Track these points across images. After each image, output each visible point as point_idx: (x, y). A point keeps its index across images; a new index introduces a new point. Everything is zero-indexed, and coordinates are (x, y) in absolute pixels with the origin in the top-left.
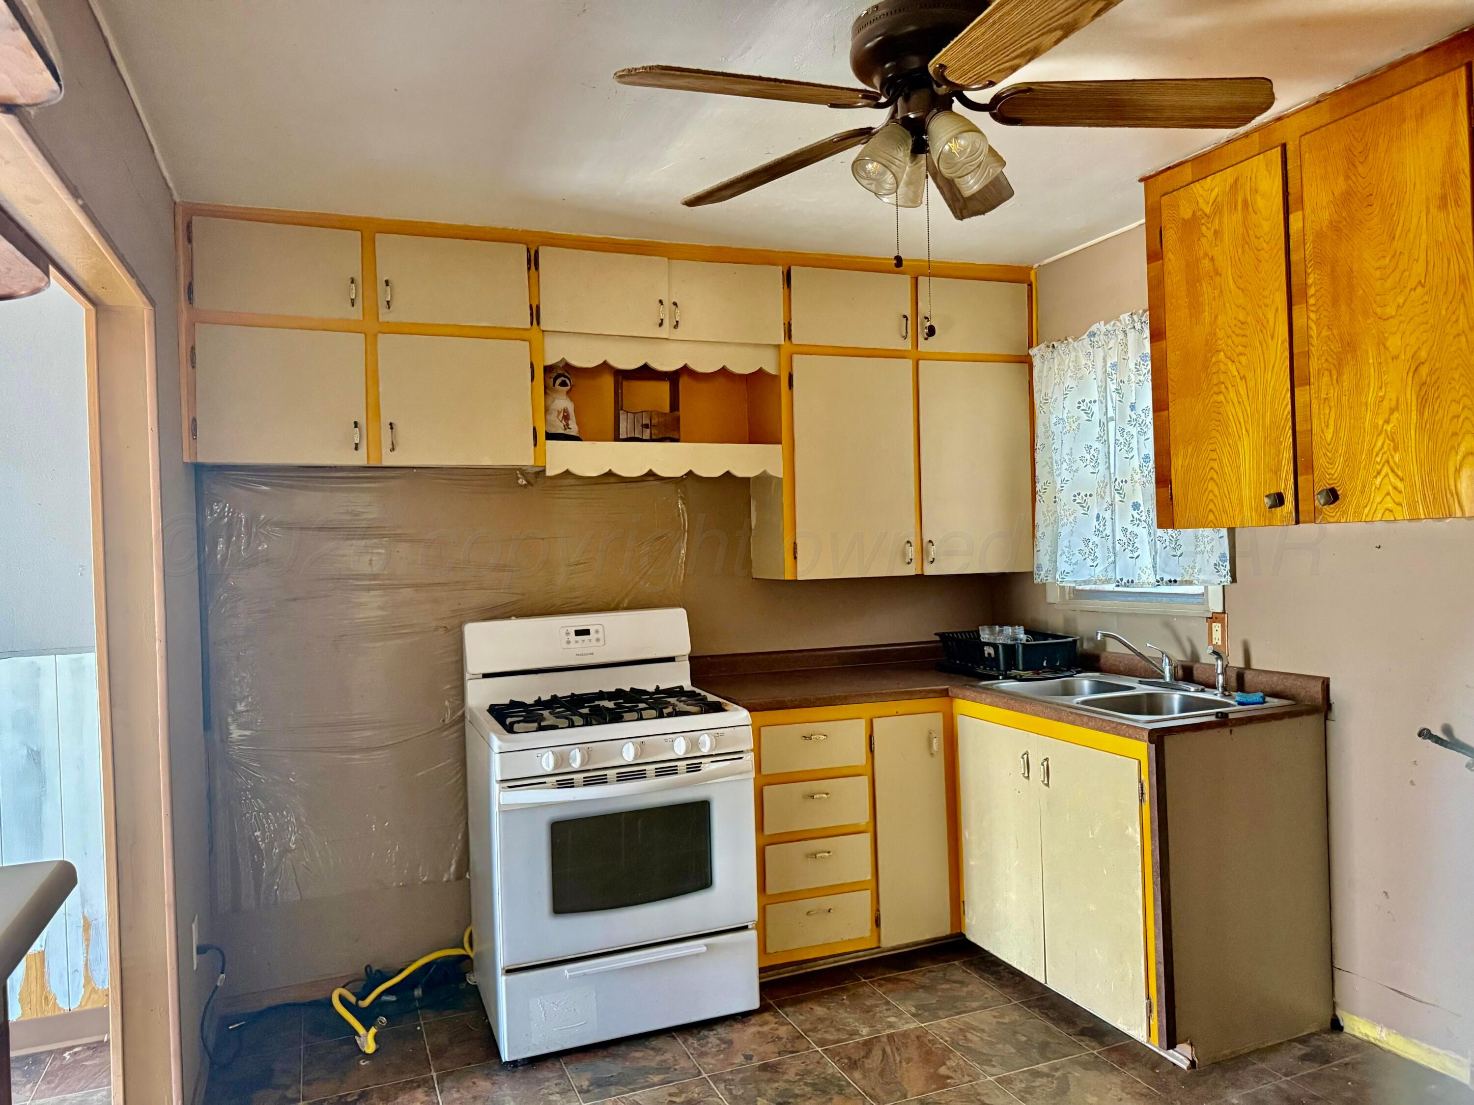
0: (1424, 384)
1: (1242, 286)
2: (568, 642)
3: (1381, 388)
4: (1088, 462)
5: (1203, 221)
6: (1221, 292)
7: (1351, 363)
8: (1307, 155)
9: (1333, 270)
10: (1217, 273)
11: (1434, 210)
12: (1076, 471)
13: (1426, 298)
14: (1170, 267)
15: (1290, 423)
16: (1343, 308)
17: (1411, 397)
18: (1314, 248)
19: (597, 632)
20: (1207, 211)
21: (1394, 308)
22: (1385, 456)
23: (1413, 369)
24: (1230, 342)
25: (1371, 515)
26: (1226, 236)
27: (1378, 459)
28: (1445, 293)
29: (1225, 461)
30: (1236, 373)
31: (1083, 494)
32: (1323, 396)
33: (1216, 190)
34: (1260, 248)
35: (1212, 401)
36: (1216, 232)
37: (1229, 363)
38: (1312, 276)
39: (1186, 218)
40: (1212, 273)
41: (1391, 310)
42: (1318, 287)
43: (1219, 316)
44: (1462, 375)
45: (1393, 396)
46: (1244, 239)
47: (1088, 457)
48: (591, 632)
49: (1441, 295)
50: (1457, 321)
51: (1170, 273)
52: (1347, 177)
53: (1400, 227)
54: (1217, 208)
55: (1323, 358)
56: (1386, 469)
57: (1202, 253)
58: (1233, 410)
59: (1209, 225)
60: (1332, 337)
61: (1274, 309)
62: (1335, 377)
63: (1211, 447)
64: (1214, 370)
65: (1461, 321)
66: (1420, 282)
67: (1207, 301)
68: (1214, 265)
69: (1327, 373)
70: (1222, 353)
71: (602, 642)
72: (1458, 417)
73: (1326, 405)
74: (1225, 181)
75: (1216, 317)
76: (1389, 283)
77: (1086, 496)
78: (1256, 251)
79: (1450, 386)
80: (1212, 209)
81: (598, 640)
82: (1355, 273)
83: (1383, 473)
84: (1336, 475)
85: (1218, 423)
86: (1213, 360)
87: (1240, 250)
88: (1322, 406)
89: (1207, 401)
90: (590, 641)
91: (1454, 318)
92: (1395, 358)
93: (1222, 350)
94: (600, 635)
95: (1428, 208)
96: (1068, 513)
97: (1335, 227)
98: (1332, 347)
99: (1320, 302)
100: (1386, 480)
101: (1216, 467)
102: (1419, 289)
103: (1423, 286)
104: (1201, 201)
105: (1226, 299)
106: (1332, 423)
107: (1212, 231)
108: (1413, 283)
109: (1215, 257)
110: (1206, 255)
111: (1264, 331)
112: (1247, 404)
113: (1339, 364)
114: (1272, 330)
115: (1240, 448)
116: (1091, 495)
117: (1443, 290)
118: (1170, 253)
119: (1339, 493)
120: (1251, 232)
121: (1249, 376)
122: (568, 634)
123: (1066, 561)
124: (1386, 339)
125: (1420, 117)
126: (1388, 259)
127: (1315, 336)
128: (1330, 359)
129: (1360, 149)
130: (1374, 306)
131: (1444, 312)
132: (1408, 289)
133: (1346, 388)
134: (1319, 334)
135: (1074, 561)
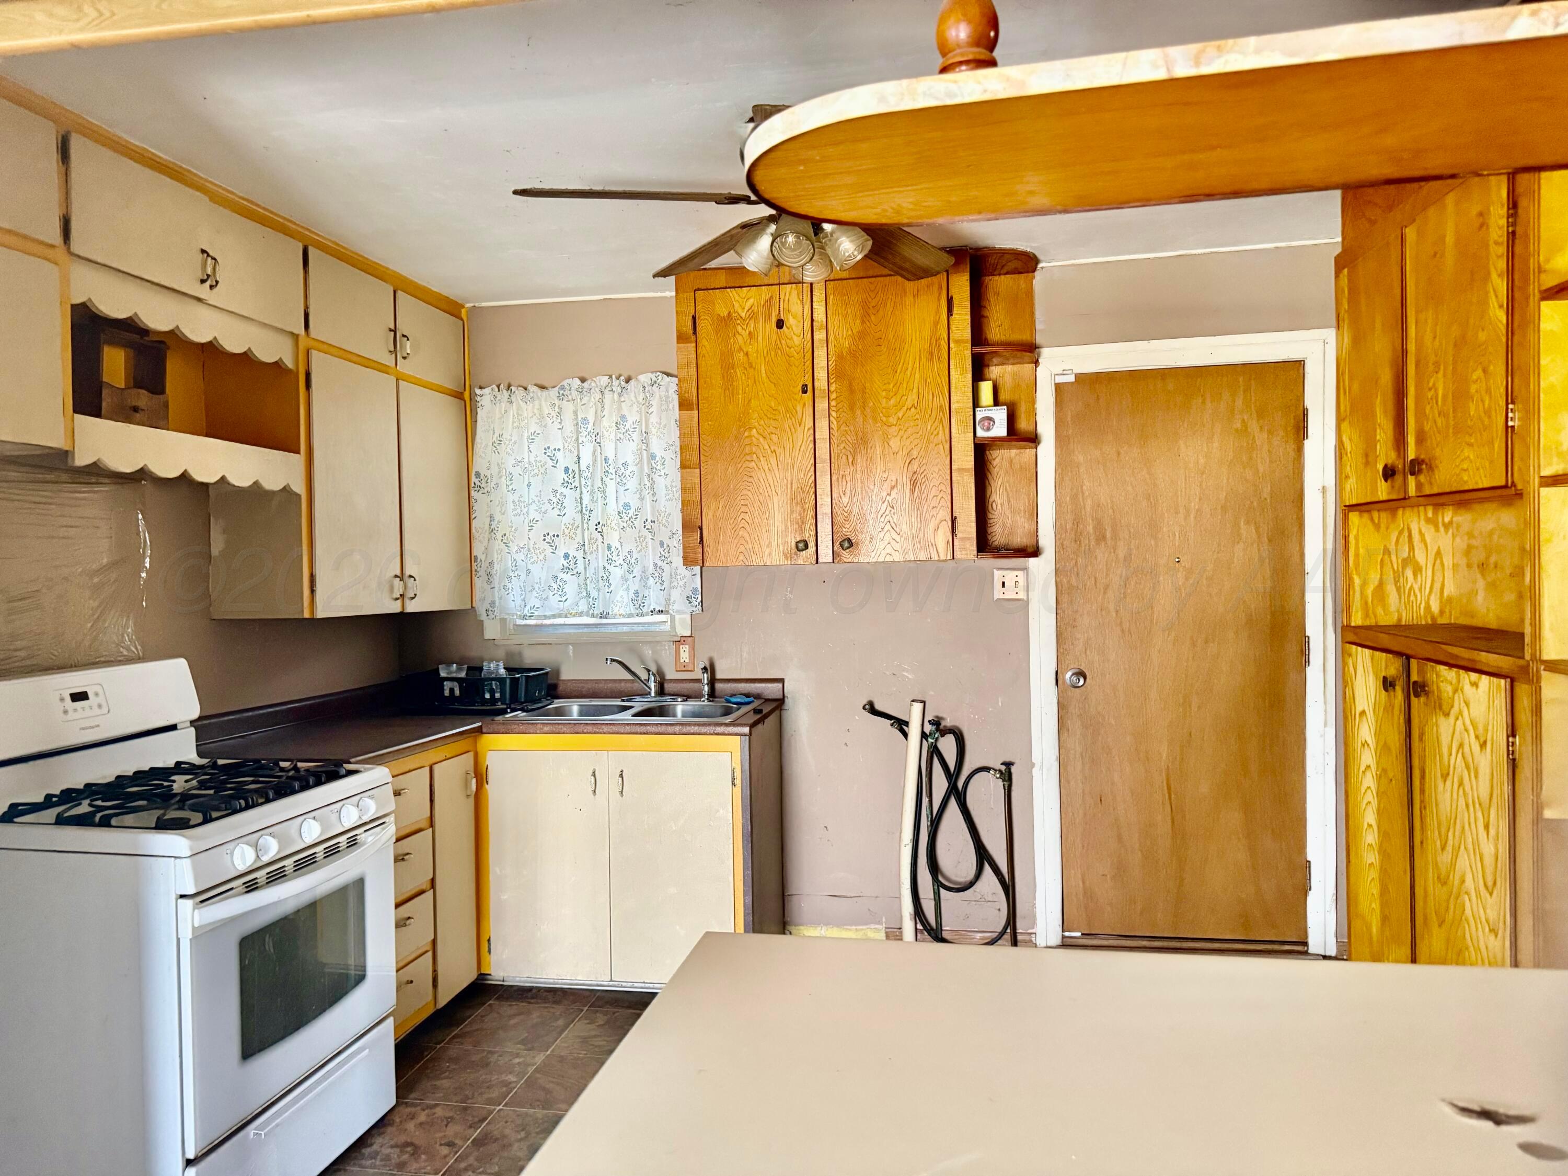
0: (915, 473)
1: (774, 381)
2: (66, 712)
3: (885, 471)
4: (555, 505)
5: (738, 322)
6: (755, 382)
7: (863, 452)
8: (832, 297)
9: (851, 385)
10: (751, 366)
11: (924, 360)
12: (545, 512)
13: (917, 416)
14: (705, 352)
15: (813, 489)
16: (858, 412)
17: (905, 479)
18: (836, 365)
19: (97, 694)
20: (743, 315)
21: (896, 418)
22: (887, 517)
23: (908, 461)
24: (762, 422)
25: (876, 557)
26: (760, 338)
27: (882, 519)
28: (930, 416)
29: (756, 514)
30: (768, 447)
31: (551, 534)
32: (842, 473)
33: (751, 301)
34: (790, 355)
35: (744, 465)
36: (750, 333)
37: (761, 439)
38: (834, 385)
39: (722, 315)
40: (747, 366)
41: (893, 420)
42: (838, 395)
43: (753, 401)
44: (940, 470)
45: (894, 479)
46: (777, 344)
47: (555, 500)
48: (90, 695)
49: (928, 416)
50: (938, 433)
51: (704, 356)
52: (863, 322)
53: (900, 366)
54: (753, 316)
55: (843, 445)
56: (888, 527)
57: (736, 347)
58: (764, 475)
59: (745, 327)
60: (849, 432)
61: (802, 405)
62: (850, 460)
63: (742, 502)
64: (747, 441)
65: (940, 435)
66: (913, 405)
67: (741, 387)
68: (748, 359)
69: (844, 457)
70: (755, 430)
71: (105, 710)
72: (937, 496)
73: (844, 479)
74: (760, 295)
75: (750, 401)
76: (892, 402)
77: (554, 536)
78: (787, 358)
79: (932, 476)
80: (748, 314)
81: (100, 706)
82: (868, 391)
83: (886, 529)
84: (850, 529)
85: (749, 484)
86: (746, 434)
87: (773, 353)
88: (840, 480)
89: (740, 466)
90: (91, 708)
91: (935, 433)
92: (896, 453)
93: (755, 428)
94: (101, 699)
95: (920, 357)
96: (538, 551)
97: (853, 354)
98: (849, 439)
99: (840, 405)
100: (888, 534)
101: (747, 518)
102: (913, 409)
103: (916, 408)
104: (736, 305)
105: (759, 388)
106: (848, 492)
107: (747, 332)
108: (909, 404)
109: (749, 353)
110: (741, 349)
111: (793, 419)
112: (776, 472)
113: (854, 452)
114: (800, 419)
115: (769, 504)
116: (558, 536)
117: (929, 413)
118: (704, 340)
119: (853, 541)
120: (783, 342)
121: (779, 451)
122: (62, 700)
123: (536, 597)
124: (890, 439)
125: (916, 295)
126: (891, 386)
127: (835, 429)
128: (847, 447)
129: (873, 304)
130: (881, 415)
131: (929, 428)
132: (905, 408)
133: (859, 469)
134: (839, 428)
135: (544, 597)
